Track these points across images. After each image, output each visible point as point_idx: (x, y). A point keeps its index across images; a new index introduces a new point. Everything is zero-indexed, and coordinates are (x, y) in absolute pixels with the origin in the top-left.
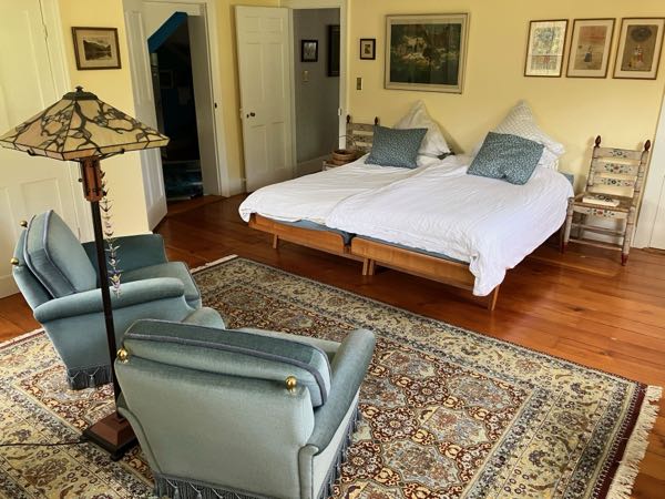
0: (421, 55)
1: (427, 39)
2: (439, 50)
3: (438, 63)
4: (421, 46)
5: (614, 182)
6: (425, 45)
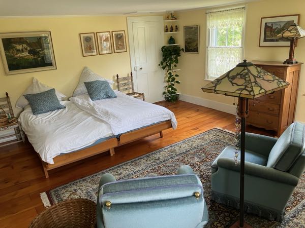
0: (27, 54)
1: (29, 44)
2: (38, 50)
3: (39, 57)
4: (26, 49)
5: (126, 89)
6: (29, 48)
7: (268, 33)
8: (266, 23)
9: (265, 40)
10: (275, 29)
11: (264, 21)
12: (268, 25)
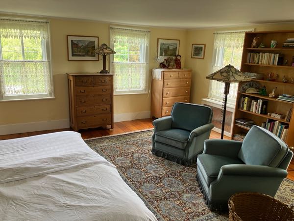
7: (75, 49)
8: (72, 41)
9: (73, 55)
10: (81, 46)
11: (70, 38)
12: (74, 42)
